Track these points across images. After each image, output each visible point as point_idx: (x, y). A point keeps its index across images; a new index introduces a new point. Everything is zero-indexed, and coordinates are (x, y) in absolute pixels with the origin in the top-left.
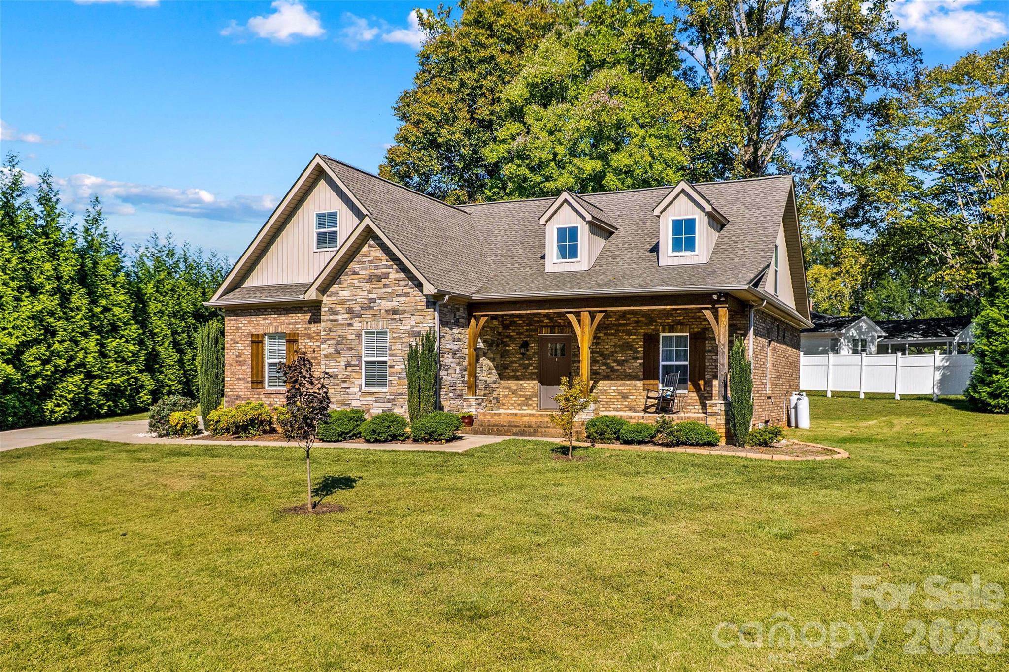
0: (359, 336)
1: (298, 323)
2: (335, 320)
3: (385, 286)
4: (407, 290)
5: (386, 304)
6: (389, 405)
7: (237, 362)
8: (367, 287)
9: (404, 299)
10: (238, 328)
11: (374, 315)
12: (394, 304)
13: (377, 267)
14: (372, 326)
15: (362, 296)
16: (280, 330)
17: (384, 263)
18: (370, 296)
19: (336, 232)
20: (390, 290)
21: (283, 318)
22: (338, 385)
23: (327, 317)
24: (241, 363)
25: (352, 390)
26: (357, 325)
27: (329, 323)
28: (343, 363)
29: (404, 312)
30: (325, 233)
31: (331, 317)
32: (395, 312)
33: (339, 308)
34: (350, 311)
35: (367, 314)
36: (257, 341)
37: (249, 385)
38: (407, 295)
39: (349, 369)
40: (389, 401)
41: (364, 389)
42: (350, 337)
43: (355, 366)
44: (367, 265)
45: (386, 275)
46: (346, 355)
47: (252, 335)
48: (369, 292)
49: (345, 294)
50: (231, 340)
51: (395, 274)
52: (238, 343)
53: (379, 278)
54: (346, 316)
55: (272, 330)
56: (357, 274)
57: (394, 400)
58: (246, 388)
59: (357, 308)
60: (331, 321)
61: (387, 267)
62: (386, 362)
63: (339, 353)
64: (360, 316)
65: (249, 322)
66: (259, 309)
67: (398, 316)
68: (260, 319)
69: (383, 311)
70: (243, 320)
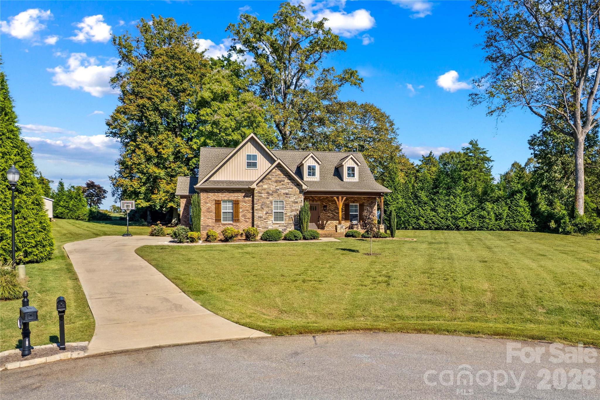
0: (271, 202)
1: (239, 196)
2: (261, 196)
3: (283, 185)
4: (292, 186)
5: (283, 191)
6: (285, 228)
7: (207, 211)
8: (275, 184)
9: (291, 190)
10: (208, 197)
11: (278, 195)
12: (287, 191)
13: (279, 178)
14: (277, 199)
15: (273, 188)
16: (230, 199)
17: (282, 176)
18: (276, 188)
19: (256, 163)
20: (285, 186)
21: (232, 194)
22: (262, 220)
23: (257, 195)
24: (210, 212)
25: (269, 222)
26: (271, 198)
27: (258, 197)
28: (265, 212)
29: (291, 194)
30: (251, 162)
31: (259, 195)
32: (287, 194)
33: (263, 191)
34: (268, 193)
35: (275, 195)
36: (218, 203)
37: (214, 221)
38: (292, 188)
39: (268, 214)
40: (285, 226)
41: (274, 222)
42: (268, 203)
43: (270, 213)
44: (275, 176)
45: (284, 181)
46: (266, 210)
47: (216, 201)
48: (276, 186)
49: (265, 186)
50: (204, 202)
51: (287, 180)
52: (208, 203)
53: (280, 182)
54: (266, 195)
55: (226, 198)
56: (271, 179)
57: (287, 226)
58: (212, 222)
59: (271, 192)
60: (259, 196)
61: (283, 178)
62: (283, 212)
63: (263, 208)
64: (272, 195)
65: (214, 195)
66: (219, 190)
67: (288, 196)
68: (220, 194)
69: (282, 194)
70: (211, 195)
